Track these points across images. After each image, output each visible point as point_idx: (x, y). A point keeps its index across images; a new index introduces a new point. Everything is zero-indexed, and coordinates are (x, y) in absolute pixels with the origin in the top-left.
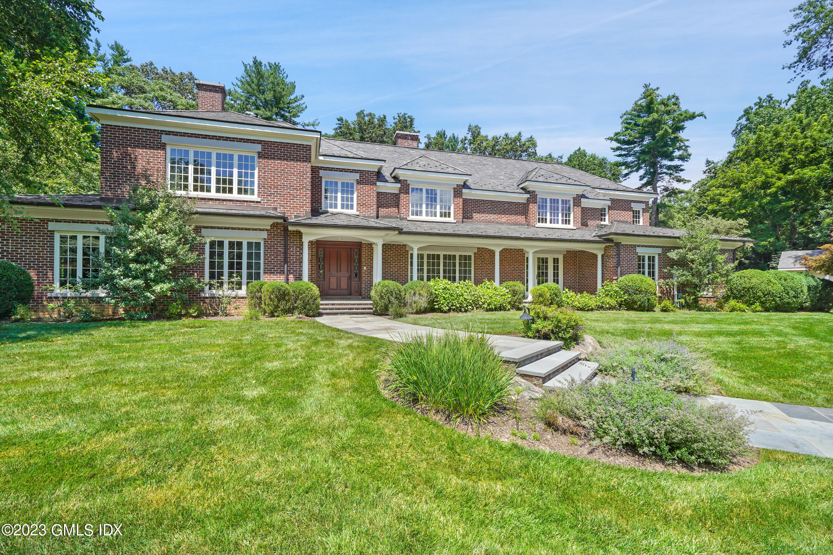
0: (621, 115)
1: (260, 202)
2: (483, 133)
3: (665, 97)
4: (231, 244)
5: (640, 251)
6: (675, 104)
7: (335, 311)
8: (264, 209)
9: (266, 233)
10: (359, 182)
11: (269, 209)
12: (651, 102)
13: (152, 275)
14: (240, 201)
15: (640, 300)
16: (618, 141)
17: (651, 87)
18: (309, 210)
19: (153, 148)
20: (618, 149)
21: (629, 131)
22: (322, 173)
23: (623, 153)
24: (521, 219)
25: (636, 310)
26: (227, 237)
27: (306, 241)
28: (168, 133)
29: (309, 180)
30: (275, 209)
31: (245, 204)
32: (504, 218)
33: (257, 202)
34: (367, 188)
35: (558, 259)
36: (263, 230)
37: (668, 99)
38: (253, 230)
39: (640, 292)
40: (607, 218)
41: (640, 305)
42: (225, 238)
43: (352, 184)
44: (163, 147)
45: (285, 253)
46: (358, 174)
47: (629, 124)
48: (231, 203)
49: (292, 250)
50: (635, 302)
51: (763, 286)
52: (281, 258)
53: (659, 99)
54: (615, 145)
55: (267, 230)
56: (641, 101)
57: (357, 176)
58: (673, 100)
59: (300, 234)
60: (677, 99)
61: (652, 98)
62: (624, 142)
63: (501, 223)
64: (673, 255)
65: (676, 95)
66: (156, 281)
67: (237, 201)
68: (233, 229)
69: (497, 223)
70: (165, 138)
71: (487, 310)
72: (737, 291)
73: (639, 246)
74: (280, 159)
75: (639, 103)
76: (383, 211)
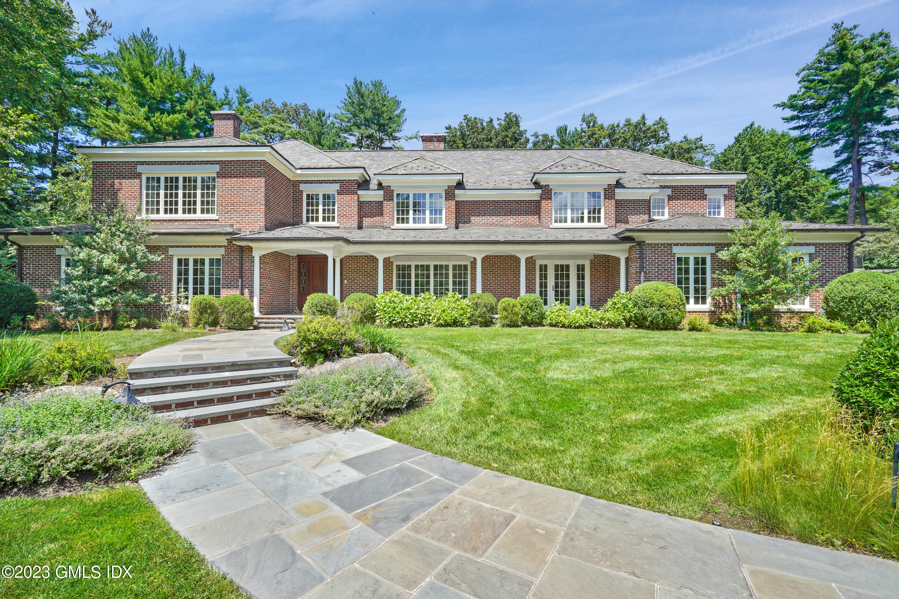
0: (797, 71)
1: (218, 220)
2: (599, 121)
3: (868, 36)
4: (195, 261)
5: (679, 251)
6: (883, 45)
7: (271, 325)
8: (221, 226)
9: (223, 249)
10: (339, 193)
11: (226, 226)
12: (844, 47)
13: (95, 291)
14: (201, 220)
15: (650, 316)
16: (792, 107)
17: (844, 26)
18: (263, 224)
19: (131, 178)
20: (793, 118)
21: (812, 93)
22: (302, 187)
23: (802, 123)
24: (532, 219)
25: (648, 328)
26: (191, 255)
27: (257, 255)
28: (142, 163)
29: (263, 194)
30: (232, 226)
31: (206, 223)
32: (510, 220)
33: (216, 220)
34: (347, 197)
35: (583, 265)
36: (221, 247)
37: (872, 39)
38: (213, 247)
39: (652, 304)
40: (666, 211)
41: (652, 322)
42: (190, 255)
43: (334, 195)
44: (139, 176)
45: (241, 268)
46: (338, 185)
47: (812, 81)
48: (193, 223)
49: (246, 265)
50: (645, 318)
51: (873, 296)
52: (237, 273)
53: (858, 40)
54: (789, 113)
55: (224, 246)
56: (830, 48)
57: (337, 186)
58: (880, 39)
59: (250, 249)
60: (887, 36)
61: (845, 43)
62: (804, 108)
63: (507, 226)
64: (724, 255)
65: (886, 31)
66: (99, 295)
67: (198, 220)
68: (195, 247)
69: (502, 226)
70: (140, 169)
71: (438, 326)
72: (834, 302)
73: (676, 245)
74: (236, 177)
75: (826, 51)
76: (367, 221)
